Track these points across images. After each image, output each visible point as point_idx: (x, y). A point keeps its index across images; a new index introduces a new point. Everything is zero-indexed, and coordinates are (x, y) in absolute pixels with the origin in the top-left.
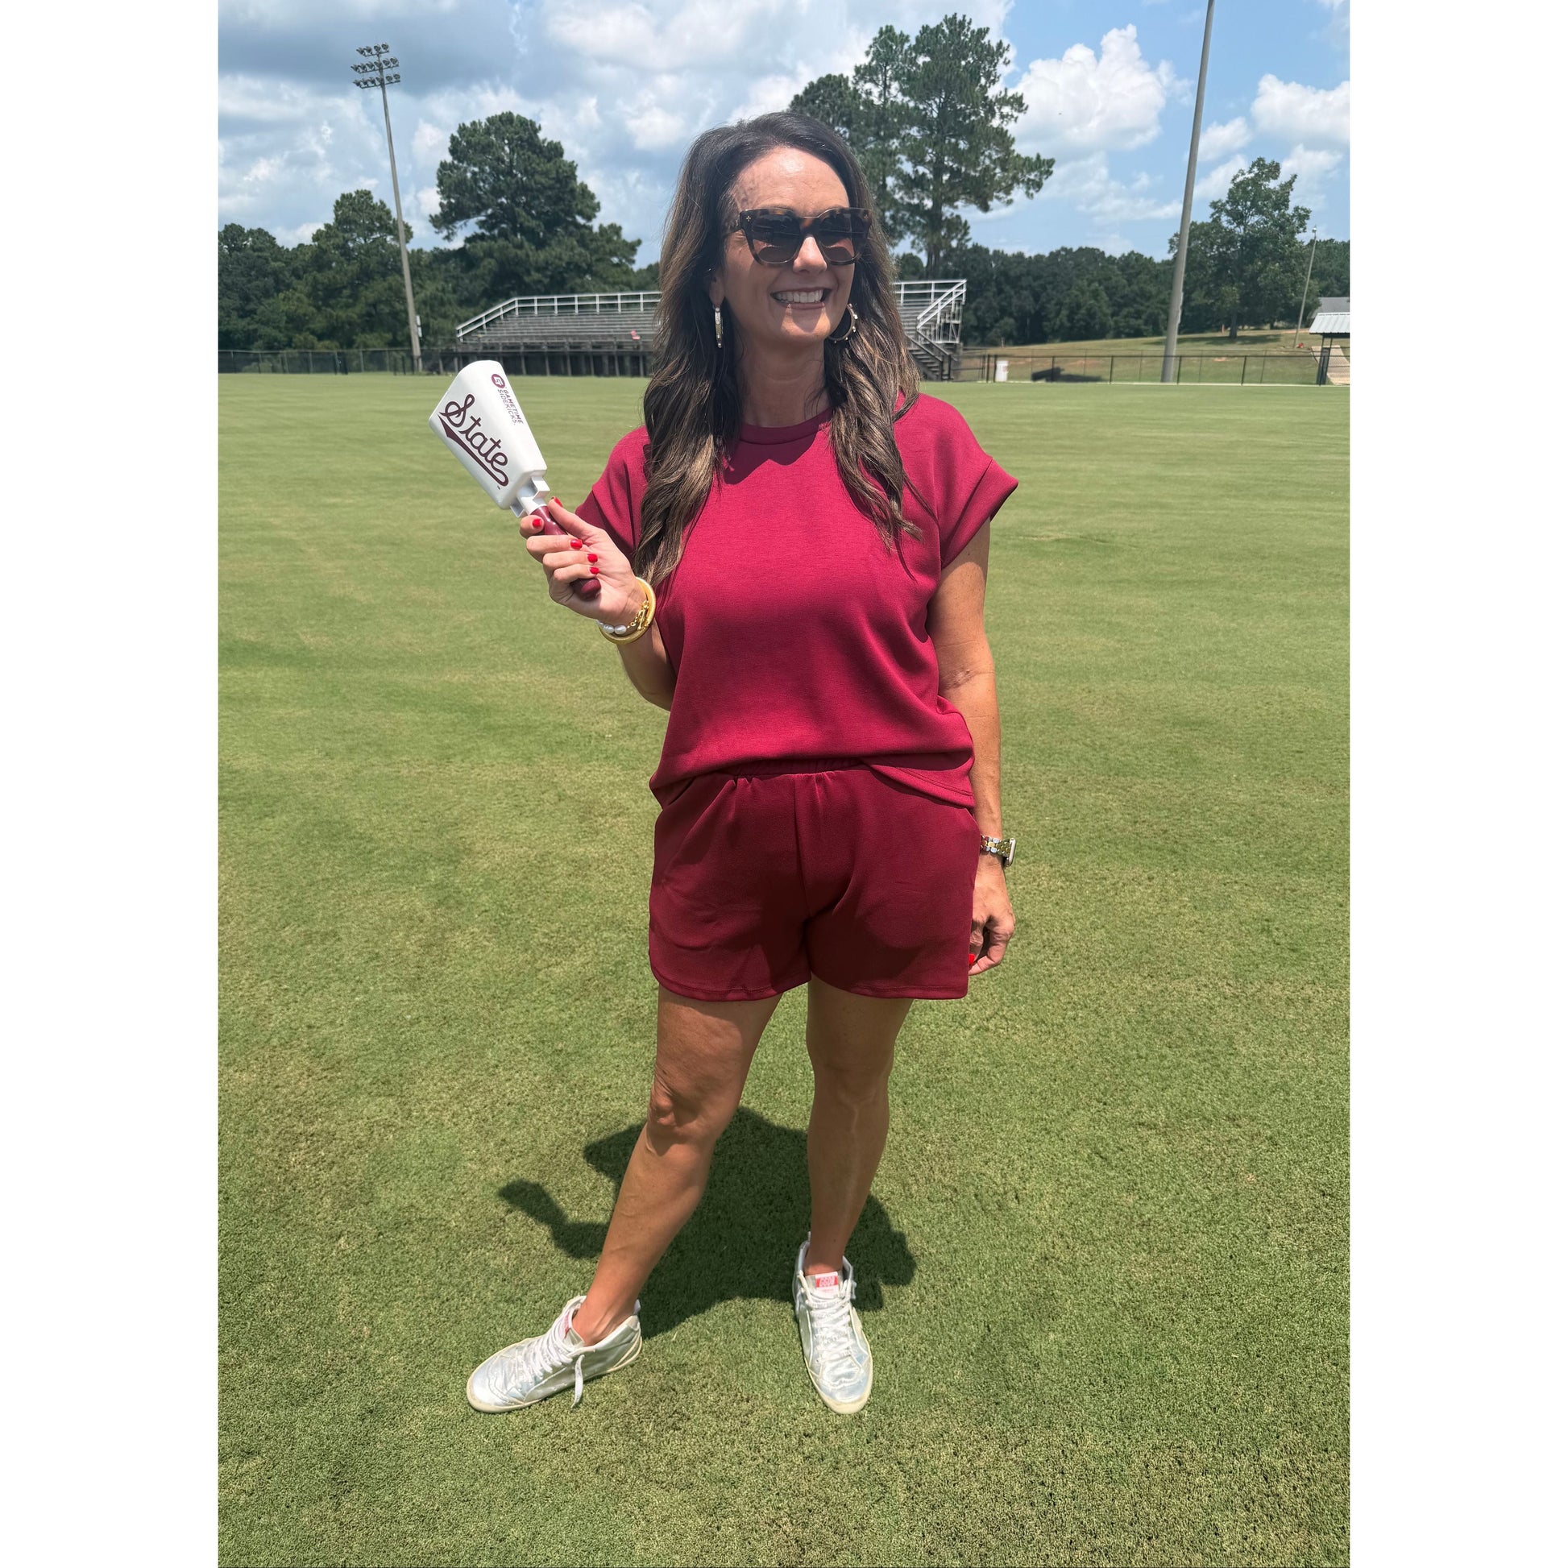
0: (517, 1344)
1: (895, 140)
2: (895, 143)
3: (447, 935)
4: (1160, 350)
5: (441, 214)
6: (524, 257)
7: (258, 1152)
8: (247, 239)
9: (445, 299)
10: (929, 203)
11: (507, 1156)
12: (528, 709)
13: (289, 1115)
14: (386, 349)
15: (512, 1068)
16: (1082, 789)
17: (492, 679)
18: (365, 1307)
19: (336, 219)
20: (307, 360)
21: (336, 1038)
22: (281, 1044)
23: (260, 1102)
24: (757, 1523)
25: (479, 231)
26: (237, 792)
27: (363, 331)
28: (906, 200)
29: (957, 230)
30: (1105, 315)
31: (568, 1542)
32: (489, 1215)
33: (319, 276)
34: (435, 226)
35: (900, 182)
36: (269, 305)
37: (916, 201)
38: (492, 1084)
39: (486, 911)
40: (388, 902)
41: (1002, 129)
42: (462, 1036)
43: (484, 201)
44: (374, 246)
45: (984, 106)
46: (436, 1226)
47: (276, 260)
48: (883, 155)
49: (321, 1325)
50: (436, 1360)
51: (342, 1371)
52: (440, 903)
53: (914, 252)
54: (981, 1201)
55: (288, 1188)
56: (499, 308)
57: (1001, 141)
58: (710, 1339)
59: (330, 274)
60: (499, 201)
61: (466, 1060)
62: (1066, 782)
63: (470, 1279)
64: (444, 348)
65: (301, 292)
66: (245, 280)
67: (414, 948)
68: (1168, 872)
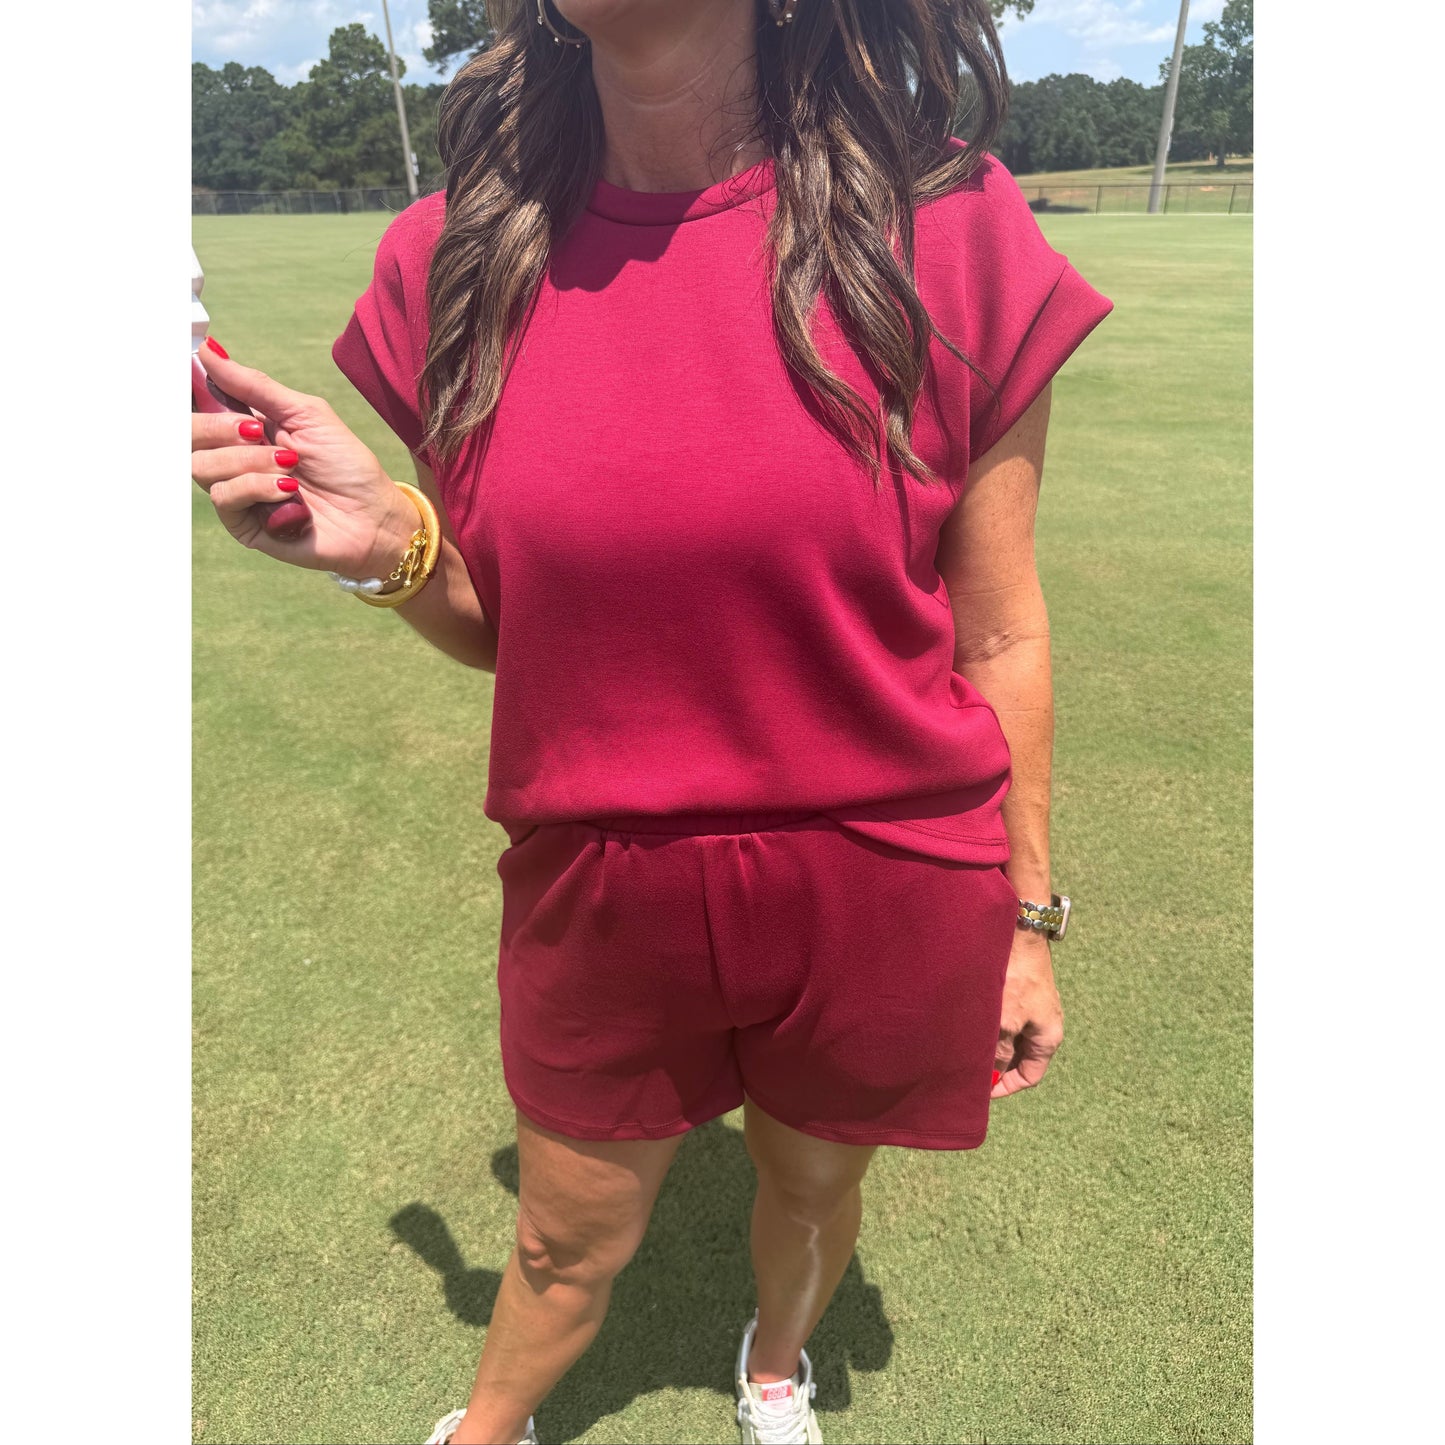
3: (364, 852)
4: (1148, 179)
5: (434, 47)
8: (247, 78)
11: (401, 1160)
14: (385, 188)
19: (331, 54)
20: (307, 200)
21: (223, 988)
27: (362, 170)
30: (1092, 144)
33: (317, 114)
34: (428, 60)
36: (273, 145)
38: (392, 1057)
39: (411, 821)
42: (365, 989)
43: (475, 32)
44: (369, 81)
47: (276, 98)
52: (361, 810)
59: (327, 111)
65: (301, 131)
66: (247, 120)
67: (325, 869)
68: (1188, 774)
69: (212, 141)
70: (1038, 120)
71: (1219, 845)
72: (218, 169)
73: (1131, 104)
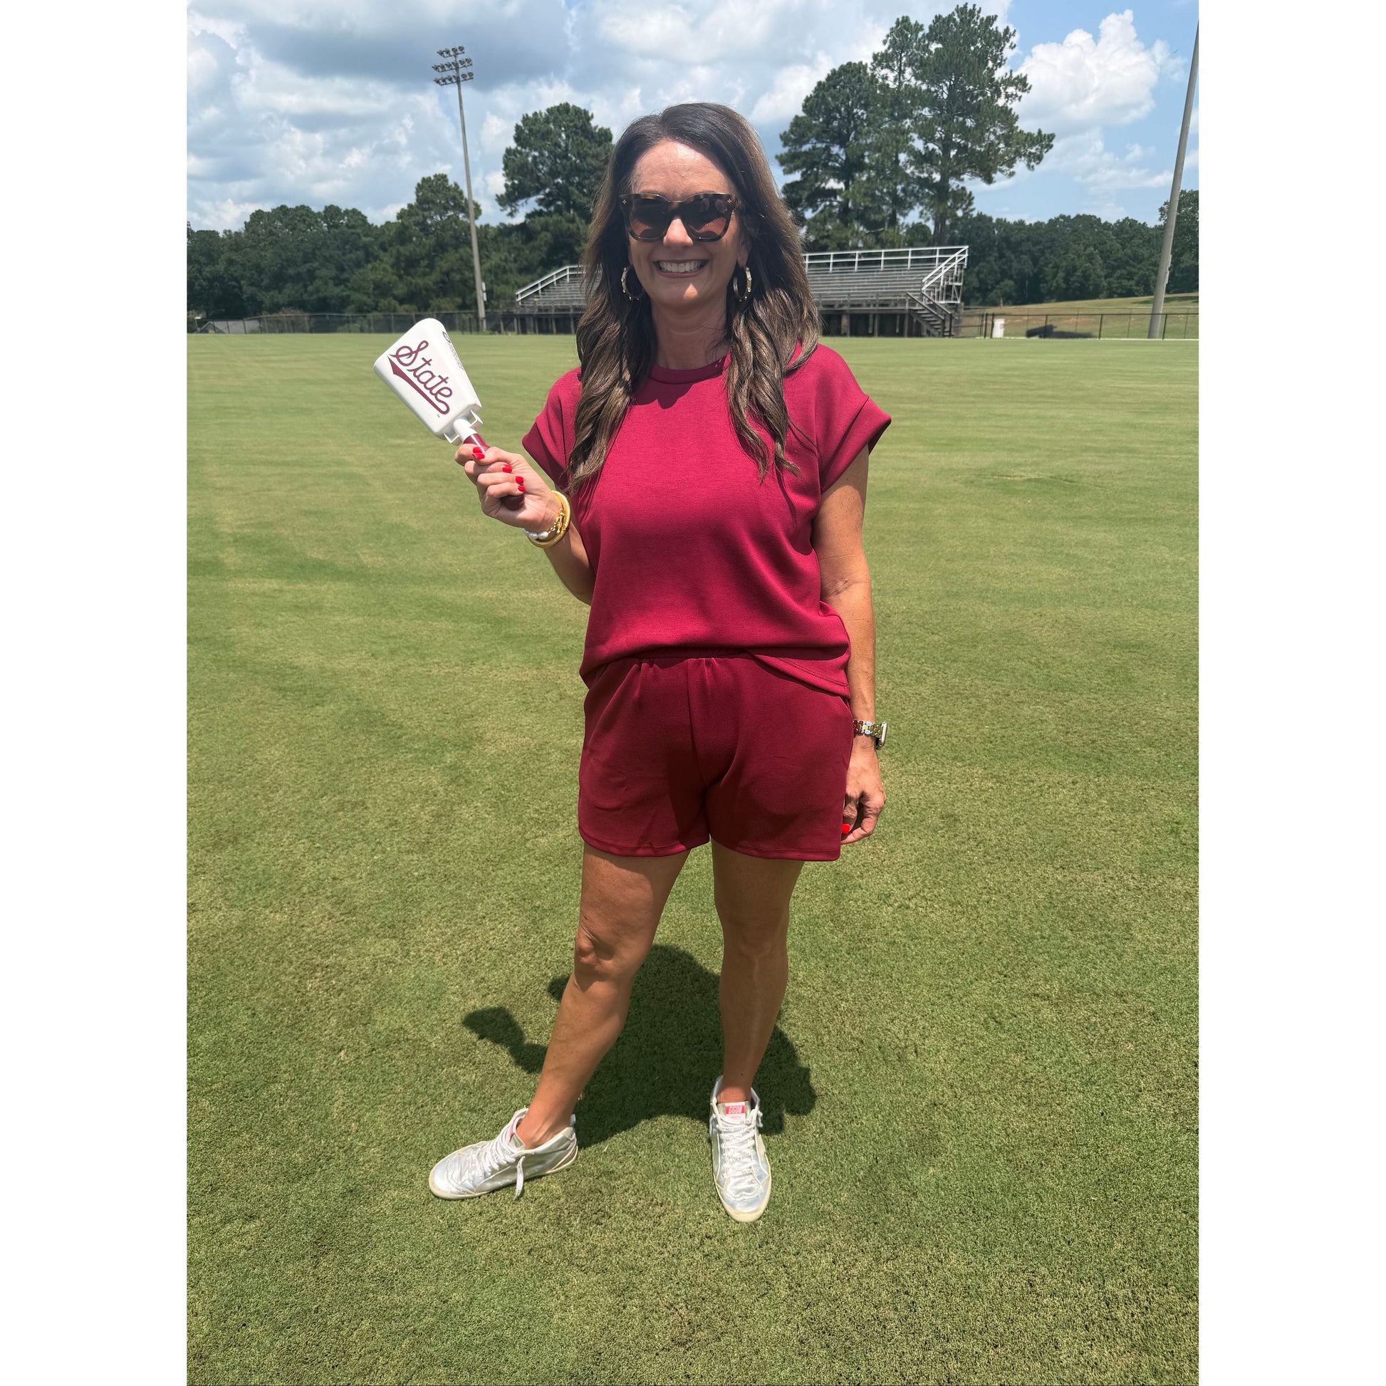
0: (474, 1145)
1: (908, 120)
2: (908, 123)
3: (455, 808)
4: (1149, 308)
5: (506, 194)
6: (575, 230)
7: (283, 978)
8: (344, 219)
9: (507, 267)
10: (937, 177)
11: (484, 991)
12: (542, 621)
13: (310, 950)
14: (456, 312)
15: (497, 919)
16: (1022, 702)
17: (516, 595)
18: (355, 1107)
19: (417, 200)
20: (389, 322)
21: (354, 888)
22: (310, 892)
23: (288, 938)
25: (538, 208)
26: (295, 685)
27: (438, 296)
28: (917, 174)
29: (962, 200)
30: (1099, 277)
31: (499, 1308)
32: (464, 1039)
33: (402, 249)
34: (501, 204)
35: (912, 158)
36: (360, 274)
37: (925, 175)
38: (478, 932)
39: (489, 789)
40: (410, 779)
41: (1007, 107)
42: (458, 891)
43: (543, 181)
44: (449, 222)
45: (991, 87)
46: (419, 1046)
47: (366, 235)
48: (897, 134)
49: (318, 1120)
50: (408, 1153)
51: (331, 1158)
52: (452, 781)
53: (922, 221)
54: (883, 1053)
55: (303, 1008)
56: (553, 276)
57: (1005, 119)
58: (635, 1153)
59: (410, 247)
60: (556, 181)
61: (460, 911)
62: (1008, 695)
63: (442, 1090)
64: (505, 311)
65: (387, 263)
66: (340, 253)
67: (427, 817)
68: (1091, 777)
69: (309, 271)
70: (1047, 255)
71: (1106, 825)
72: (311, 294)
73: (1136, 241)
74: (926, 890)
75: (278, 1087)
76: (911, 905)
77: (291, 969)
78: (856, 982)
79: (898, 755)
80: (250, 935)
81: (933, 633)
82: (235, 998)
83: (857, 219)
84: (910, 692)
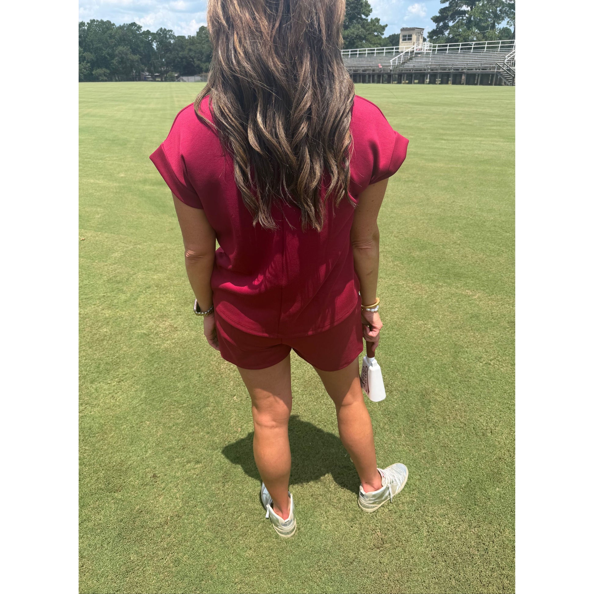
7: (212, 362)
24: (368, 529)
49: (225, 425)
53: (508, 26)
54: (475, 431)
55: (220, 376)
74: (499, 357)
75: (209, 409)
76: (491, 363)
77: (215, 359)
78: (463, 396)
79: (487, 291)
80: (199, 343)
81: (506, 232)
82: (193, 369)
83: (475, 26)
84: (494, 260)
